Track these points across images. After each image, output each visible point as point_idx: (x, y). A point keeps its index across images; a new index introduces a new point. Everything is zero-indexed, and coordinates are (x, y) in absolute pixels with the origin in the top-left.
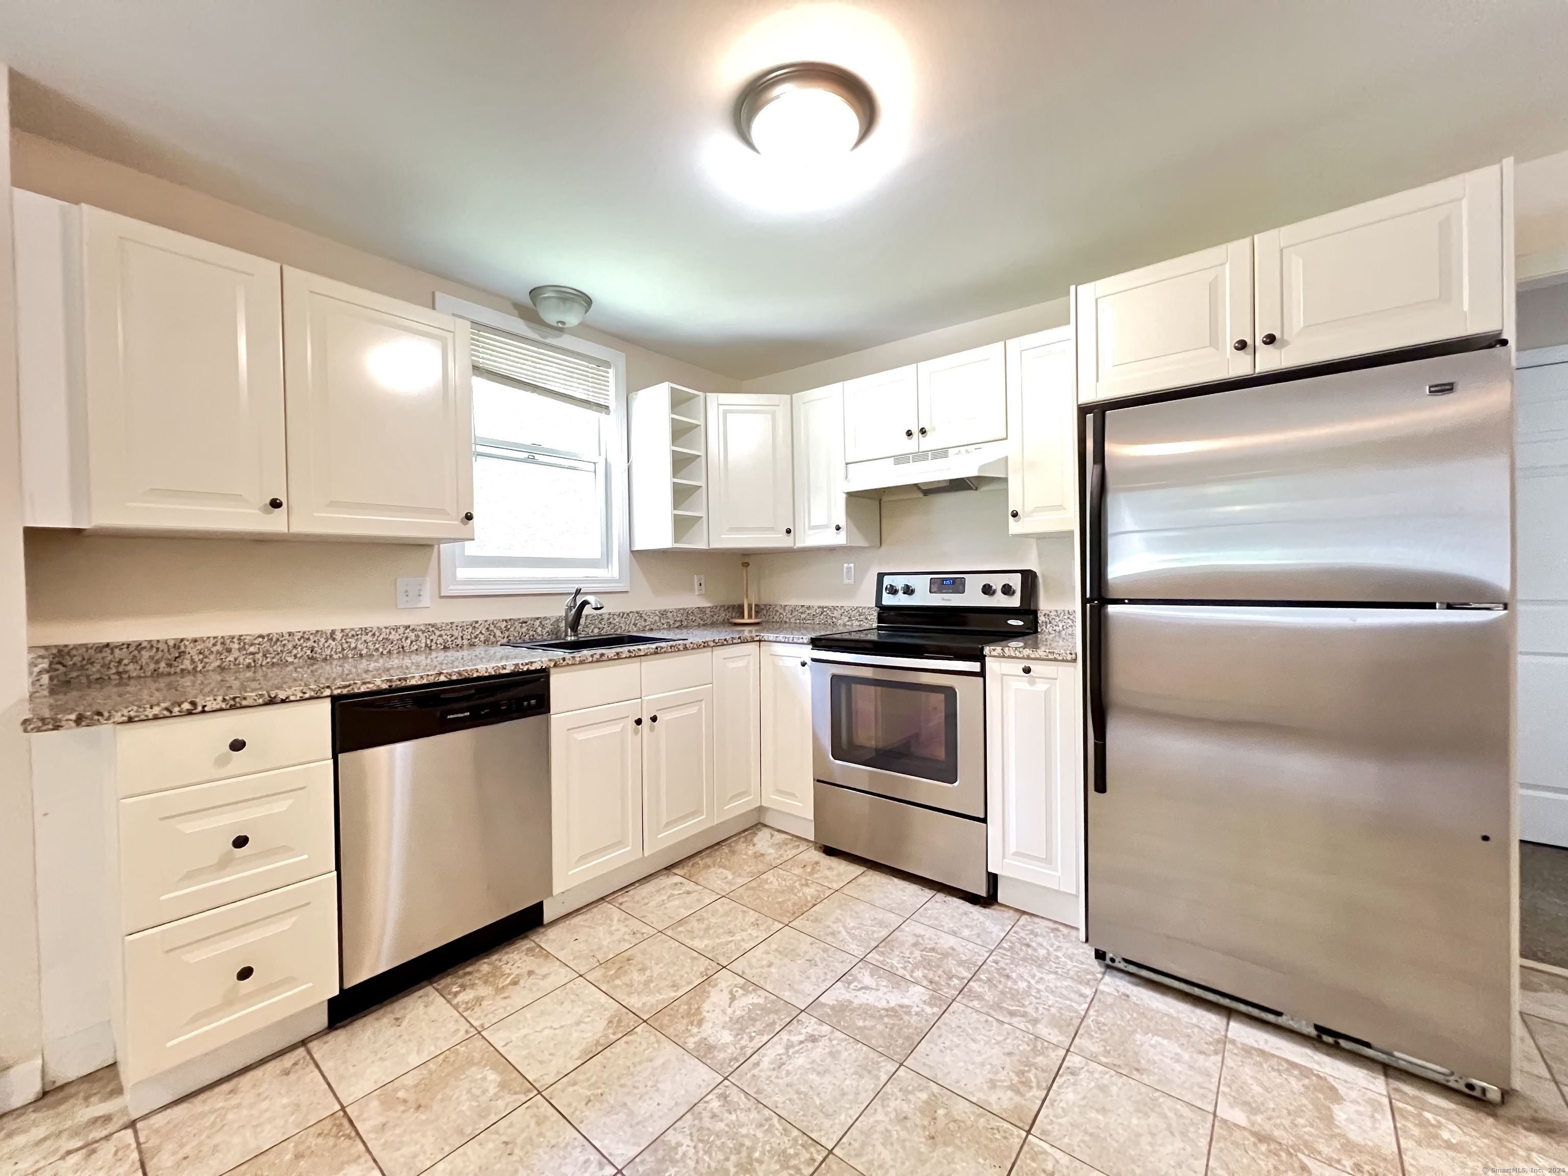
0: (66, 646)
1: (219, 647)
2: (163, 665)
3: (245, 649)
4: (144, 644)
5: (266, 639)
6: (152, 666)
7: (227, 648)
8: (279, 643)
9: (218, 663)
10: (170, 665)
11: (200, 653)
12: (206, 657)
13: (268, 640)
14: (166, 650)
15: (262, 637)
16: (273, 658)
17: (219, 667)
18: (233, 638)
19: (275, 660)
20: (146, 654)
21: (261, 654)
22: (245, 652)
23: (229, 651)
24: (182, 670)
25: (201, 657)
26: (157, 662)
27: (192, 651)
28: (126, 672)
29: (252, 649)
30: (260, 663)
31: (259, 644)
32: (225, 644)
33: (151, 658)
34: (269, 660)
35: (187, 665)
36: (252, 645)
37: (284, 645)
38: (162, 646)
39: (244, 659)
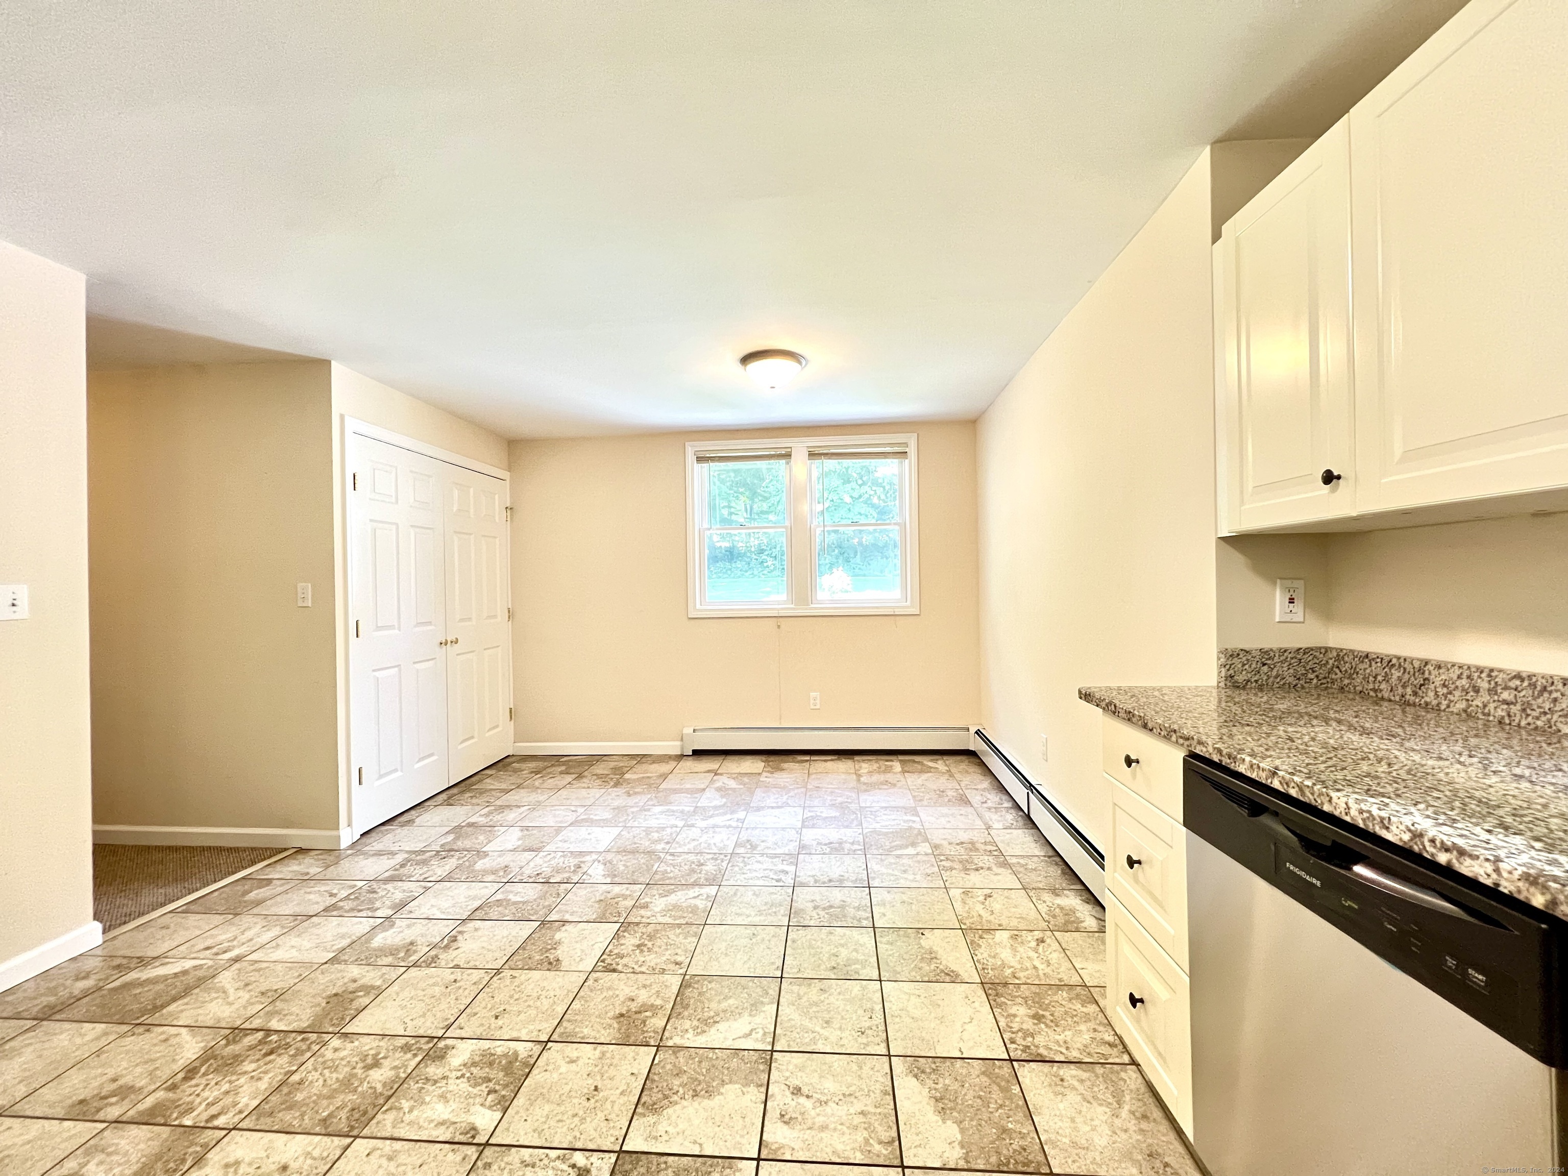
0: (1341, 650)
1: (1464, 682)
2: (1409, 690)
3: (1496, 694)
4: (1394, 661)
5: (1526, 683)
6: (1400, 690)
7: (1474, 687)
8: (1546, 695)
9: (1462, 705)
10: (1415, 694)
11: (1444, 685)
12: (1450, 693)
13: (1530, 685)
14: (1412, 673)
15: (1518, 676)
16: (1538, 718)
17: (1465, 711)
18: (1482, 672)
19: (1539, 723)
20: (1395, 673)
21: (1519, 707)
22: (1496, 698)
23: (1477, 690)
24: (1427, 704)
25: (1445, 690)
26: (1404, 687)
27: (1437, 680)
28: (1381, 691)
29: (1505, 695)
30: (1517, 721)
31: (1516, 689)
32: (1472, 678)
33: (1400, 679)
34: (1530, 719)
35: (1431, 697)
36: (1506, 688)
37: (1555, 700)
38: (1408, 666)
39: (1495, 708)
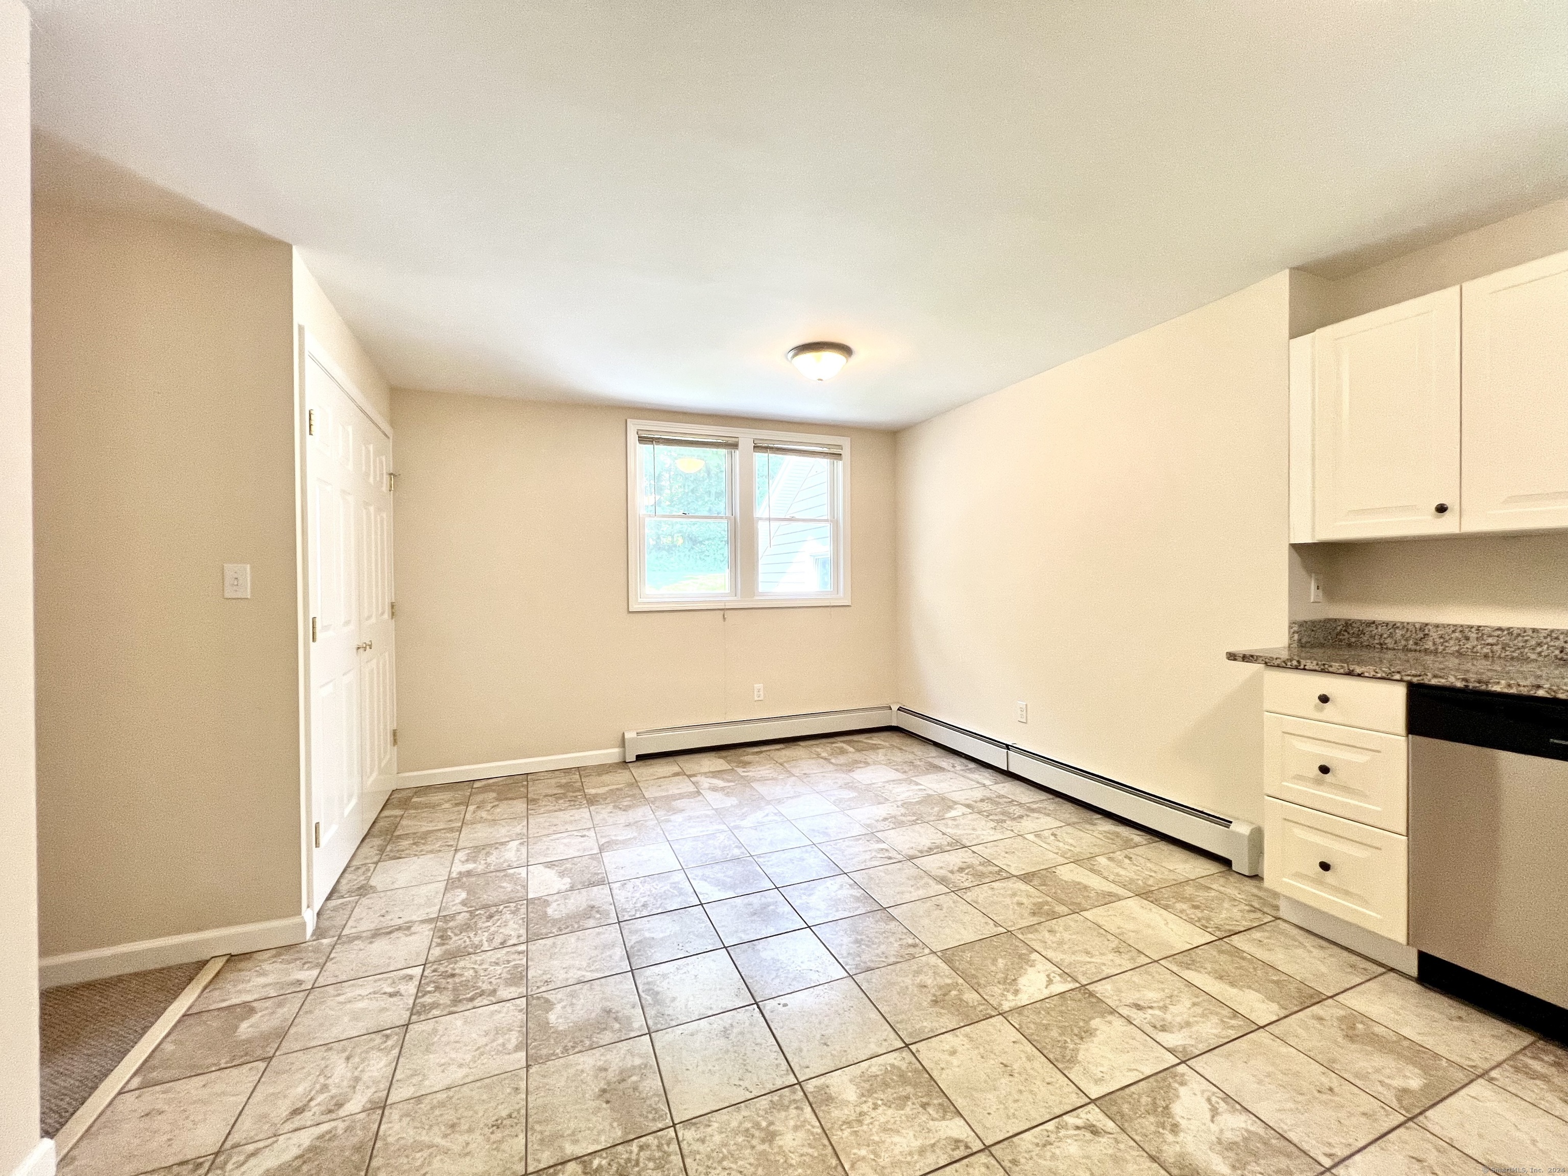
0: (1350, 620)
1: (1457, 634)
2: (1411, 642)
3: (1483, 640)
4: (1398, 625)
5: (1506, 632)
6: (1403, 643)
7: (1465, 637)
8: (1520, 638)
9: (1457, 648)
10: (1416, 644)
11: (1441, 637)
12: (1447, 641)
13: (1508, 634)
14: (1414, 631)
15: (1500, 629)
16: (1513, 652)
17: (1457, 651)
18: (1472, 628)
19: (1515, 655)
20: (1399, 633)
21: (1499, 647)
22: (1483, 642)
23: (1467, 639)
24: (1426, 650)
25: (1442, 640)
26: (1407, 640)
27: (1434, 635)
28: (1386, 644)
29: (1490, 640)
30: (1498, 654)
31: (1498, 637)
32: (1464, 631)
33: (1403, 636)
34: (1508, 653)
35: (1429, 645)
36: (1490, 636)
37: (1526, 641)
38: (1410, 627)
39: (1482, 648)
